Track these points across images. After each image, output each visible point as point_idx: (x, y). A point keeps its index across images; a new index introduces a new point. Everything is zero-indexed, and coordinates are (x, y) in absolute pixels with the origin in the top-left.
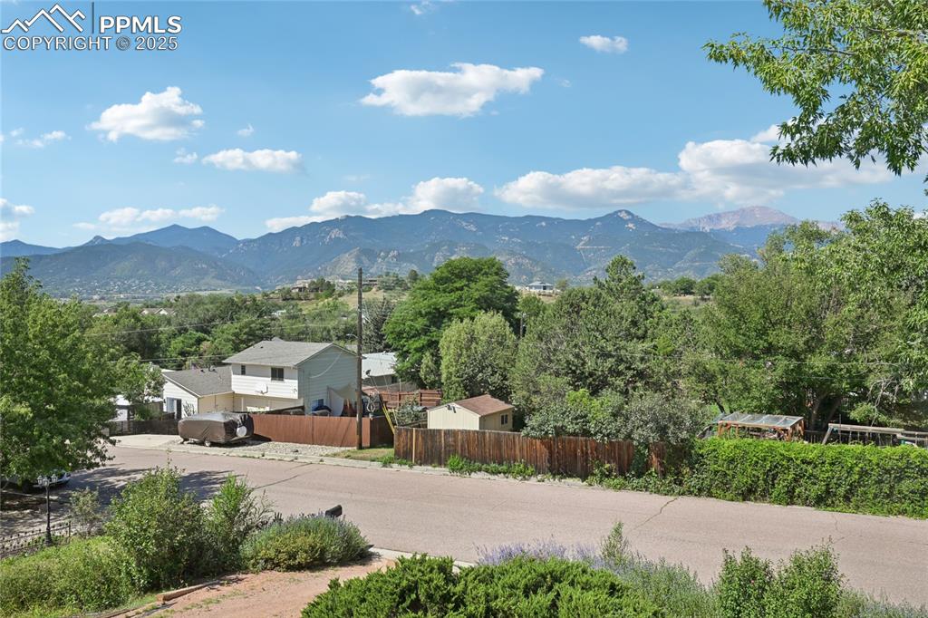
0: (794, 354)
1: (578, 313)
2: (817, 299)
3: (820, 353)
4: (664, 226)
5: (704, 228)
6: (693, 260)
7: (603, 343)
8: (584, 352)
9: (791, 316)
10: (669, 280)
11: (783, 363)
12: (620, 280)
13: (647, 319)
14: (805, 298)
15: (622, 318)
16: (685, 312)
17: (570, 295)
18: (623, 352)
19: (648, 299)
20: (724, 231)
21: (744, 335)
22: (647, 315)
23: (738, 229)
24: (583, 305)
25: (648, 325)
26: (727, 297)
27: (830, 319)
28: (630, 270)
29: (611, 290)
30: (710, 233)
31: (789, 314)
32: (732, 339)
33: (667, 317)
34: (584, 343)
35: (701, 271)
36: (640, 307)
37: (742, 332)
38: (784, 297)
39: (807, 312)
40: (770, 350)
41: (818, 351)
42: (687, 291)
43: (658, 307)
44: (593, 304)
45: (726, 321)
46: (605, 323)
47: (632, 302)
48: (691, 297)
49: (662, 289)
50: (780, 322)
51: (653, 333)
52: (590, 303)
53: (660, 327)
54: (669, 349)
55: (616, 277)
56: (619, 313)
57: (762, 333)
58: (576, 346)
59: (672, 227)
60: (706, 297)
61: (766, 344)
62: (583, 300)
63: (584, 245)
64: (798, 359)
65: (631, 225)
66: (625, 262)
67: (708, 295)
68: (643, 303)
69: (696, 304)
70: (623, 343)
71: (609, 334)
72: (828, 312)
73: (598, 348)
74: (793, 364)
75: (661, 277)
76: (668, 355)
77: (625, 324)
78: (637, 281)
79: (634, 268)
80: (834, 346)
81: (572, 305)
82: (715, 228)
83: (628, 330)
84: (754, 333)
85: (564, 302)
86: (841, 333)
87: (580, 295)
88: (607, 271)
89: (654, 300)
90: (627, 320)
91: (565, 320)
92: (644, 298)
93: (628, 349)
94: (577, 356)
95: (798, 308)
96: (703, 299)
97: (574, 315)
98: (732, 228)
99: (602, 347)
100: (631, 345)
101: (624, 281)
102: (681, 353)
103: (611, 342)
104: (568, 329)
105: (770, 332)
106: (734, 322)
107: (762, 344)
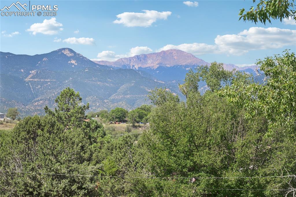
0: (213, 171)
1: (34, 139)
2: (228, 126)
3: (232, 169)
4: (101, 64)
5: (133, 66)
6: (125, 93)
7: (57, 166)
8: (40, 174)
9: (210, 140)
10: (105, 109)
11: (205, 178)
12: (68, 110)
13: (91, 144)
14: (220, 125)
15: (73, 143)
16: (127, 138)
17: (27, 123)
18: (75, 174)
19: (93, 126)
20: (150, 69)
21: (175, 156)
22: (92, 140)
23: (161, 68)
24: (39, 132)
25: (93, 149)
26: (162, 124)
27: (239, 142)
28: (77, 101)
29: (61, 118)
30: (138, 71)
31: (208, 139)
32: (166, 160)
33: (108, 142)
34: (40, 167)
35: (132, 102)
36: (86, 133)
37: (173, 153)
38: (205, 124)
39: (222, 136)
40: (195, 168)
41: (230, 167)
42: (121, 119)
43: (101, 134)
44: (48, 131)
45: (160, 145)
46: (59, 148)
47: (79, 130)
48: (124, 125)
49: (100, 117)
50: (204, 144)
51: (97, 156)
52: (45, 130)
53: (103, 150)
54: (114, 170)
55: (65, 107)
56: (71, 139)
57: (189, 154)
58: (33, 169)
59: (108, 64)
60: (136, 124)
61: (192, 164)
62: (39, 128)
63: (32, 78)
64: (216, 174)
65: (73, 62)
66: (72, 94)
67: (138, 122)
68: (88, 130)
69: (129, 131)
70: (75, 166)
71: (63, 157)
72: (237, 136)
73: (53, 171)
74: (213, 178)
75: (99, 107)
76: (113, 175)
77: (76, 149)
78: (82, 111)
79: (81, 99)
80: (242, 164)
81: (28, 132)
82: (142, 67)
83: (78, 153)
84: (183, 155)
85: (21, 130)
86: (247, 153)
87: (36, 123)
88: (57, 101)
89: (97, 127)
90: (77, 145)
91: (22, 146)
92: (88, 126)
93: (80, 171)
94: (34, 178)
95: (215, 134)
96: (134, 127)
97: (31, 141)
98: (156, 66)
99: (57, 170)
100: (82, 167)
101: (72, 111)
102: (124, 172)
103: (64, 165)
104: (26, 154)
105: (195, 153)
106: (167, 145)
107: (189, 163)
